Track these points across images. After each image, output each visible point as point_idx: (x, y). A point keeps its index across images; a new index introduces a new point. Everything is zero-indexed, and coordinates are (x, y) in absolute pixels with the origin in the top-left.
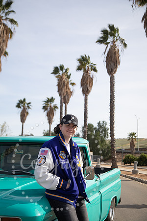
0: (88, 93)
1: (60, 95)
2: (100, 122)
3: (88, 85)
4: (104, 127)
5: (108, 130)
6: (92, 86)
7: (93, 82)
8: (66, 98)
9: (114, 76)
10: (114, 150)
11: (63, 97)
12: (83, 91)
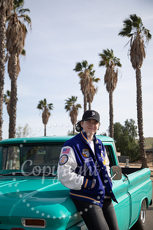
0: (113, 90)
1: (83, 93)
2: (127, 120)
3: (112, 81)
4: (132, 126)
5: (136, 128)
6: (116, 82)
7: (118, 77)
8: (90, 96)
9: (140, 70)
10: (143, 150)
11: (86, 96)
12: (107, 88)
